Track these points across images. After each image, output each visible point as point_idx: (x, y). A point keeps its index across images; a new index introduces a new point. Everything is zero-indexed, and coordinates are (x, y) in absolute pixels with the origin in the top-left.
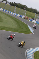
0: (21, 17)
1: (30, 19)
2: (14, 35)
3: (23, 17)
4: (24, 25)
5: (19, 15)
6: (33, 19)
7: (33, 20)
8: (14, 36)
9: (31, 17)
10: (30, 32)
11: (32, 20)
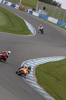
0: (13, 6)
1: (29, 10)
2: (9, 52)
3: (17, 6)
4: (18, 19)
5: (10, 4)
6: (34, 10)
7: (34, 12)
8: (9, 54)
9: (30, 6)
10: (28, 32)
11: (31, 12)
